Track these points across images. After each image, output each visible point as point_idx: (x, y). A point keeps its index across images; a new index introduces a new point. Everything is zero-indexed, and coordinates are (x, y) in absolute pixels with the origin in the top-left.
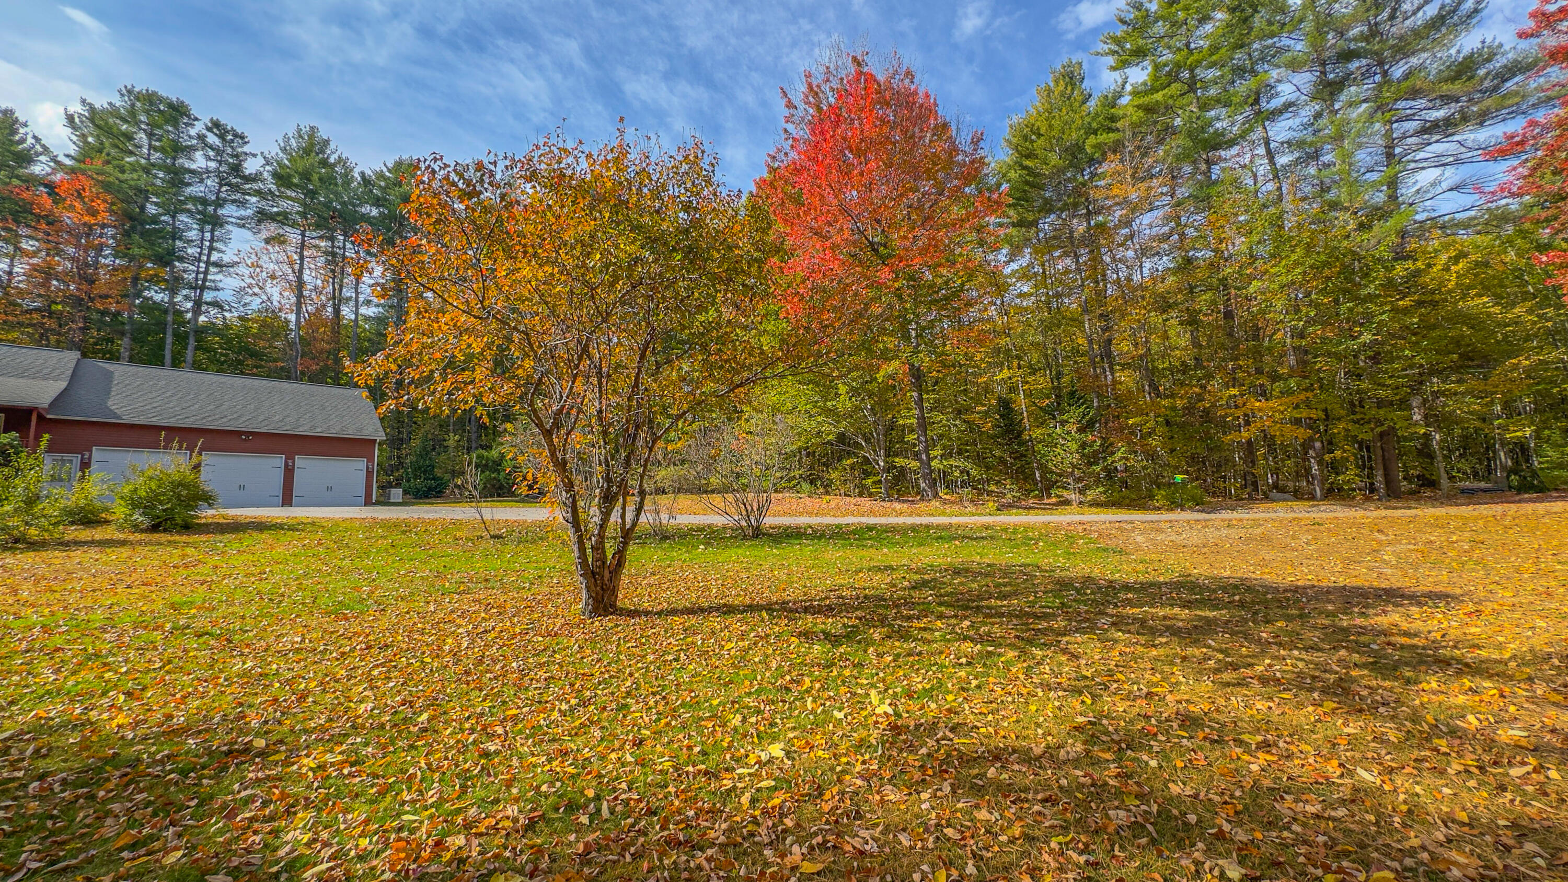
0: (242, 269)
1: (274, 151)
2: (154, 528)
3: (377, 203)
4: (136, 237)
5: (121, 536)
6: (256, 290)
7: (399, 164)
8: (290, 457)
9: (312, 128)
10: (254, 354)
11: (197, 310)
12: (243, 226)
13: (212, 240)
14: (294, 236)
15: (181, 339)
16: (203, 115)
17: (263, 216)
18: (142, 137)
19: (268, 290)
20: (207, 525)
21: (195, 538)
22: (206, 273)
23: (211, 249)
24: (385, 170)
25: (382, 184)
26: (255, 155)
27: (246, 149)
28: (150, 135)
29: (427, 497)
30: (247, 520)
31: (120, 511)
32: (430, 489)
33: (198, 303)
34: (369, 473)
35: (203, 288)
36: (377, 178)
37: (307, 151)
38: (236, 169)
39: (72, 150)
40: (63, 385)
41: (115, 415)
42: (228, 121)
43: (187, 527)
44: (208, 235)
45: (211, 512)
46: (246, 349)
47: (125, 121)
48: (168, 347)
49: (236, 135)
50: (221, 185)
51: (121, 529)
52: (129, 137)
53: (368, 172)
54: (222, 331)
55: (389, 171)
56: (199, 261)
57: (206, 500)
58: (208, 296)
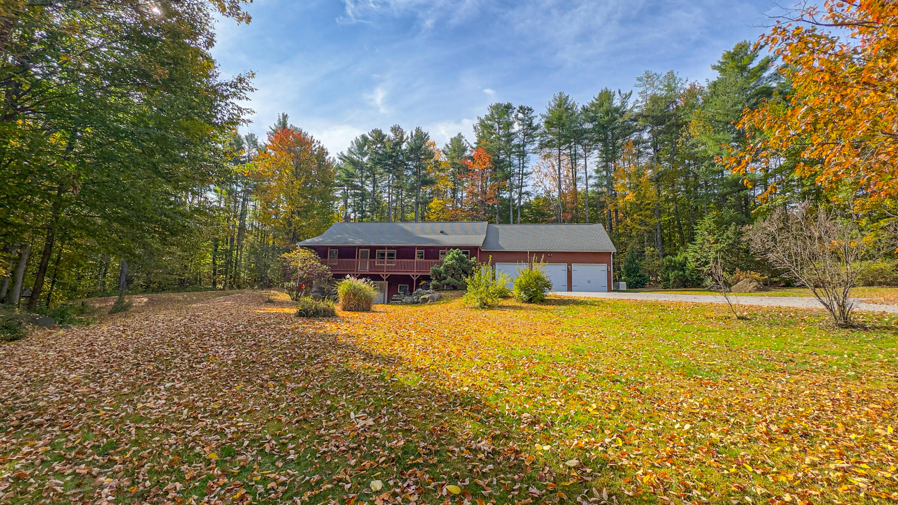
0: (534, 175)
1: (545, 112)
2: (530, 301)
3: (593, 120)
4: (498, 169)
5: (519, 304)
6: (540, 184)
7: (601, 95)
8: (569, 265)
9: (560, 93)
10: (543, 215)
11: (520, 198)
12: (535, 153)
13: (523, 163)
14: (555, 151)
15: (515, 212)
16: (516, 105)
17: (542, 146)
18: (496, 125)
19: (544, 182)
20: (550, 300)
21: (548, 307)
22: (522, 179)
23: (523, 167)
24: (594, 100)
25: (593, 109)
26: (536, 117)
27: (533, 115)
28: (499, 123)
29: (636, 288)
30: (567, 299)
31: (516, 292)
32: (637, 282)
33: (520, 194)
34: (609, 273)
35: (522, 186)
36: (591, 107)
37: (559, 106)
38: (530, 125)
39: (476, 140)
40: (485, 236)
41: (502, 248)
42: (525, 105)
43: (543, 301)
44: (521, 161)
45: (550, 293)
46: (540, 213)
47: (491, 120)
48: (511, 217)
49: (528, 110)
50: (525, 136)
51: (517, 301)
52: (492, 127)
53: (586, 104)
54: (528, 205)
55: (597, 100)
56: (519, 174)
57: (547, 287)
58: (524, 190)
